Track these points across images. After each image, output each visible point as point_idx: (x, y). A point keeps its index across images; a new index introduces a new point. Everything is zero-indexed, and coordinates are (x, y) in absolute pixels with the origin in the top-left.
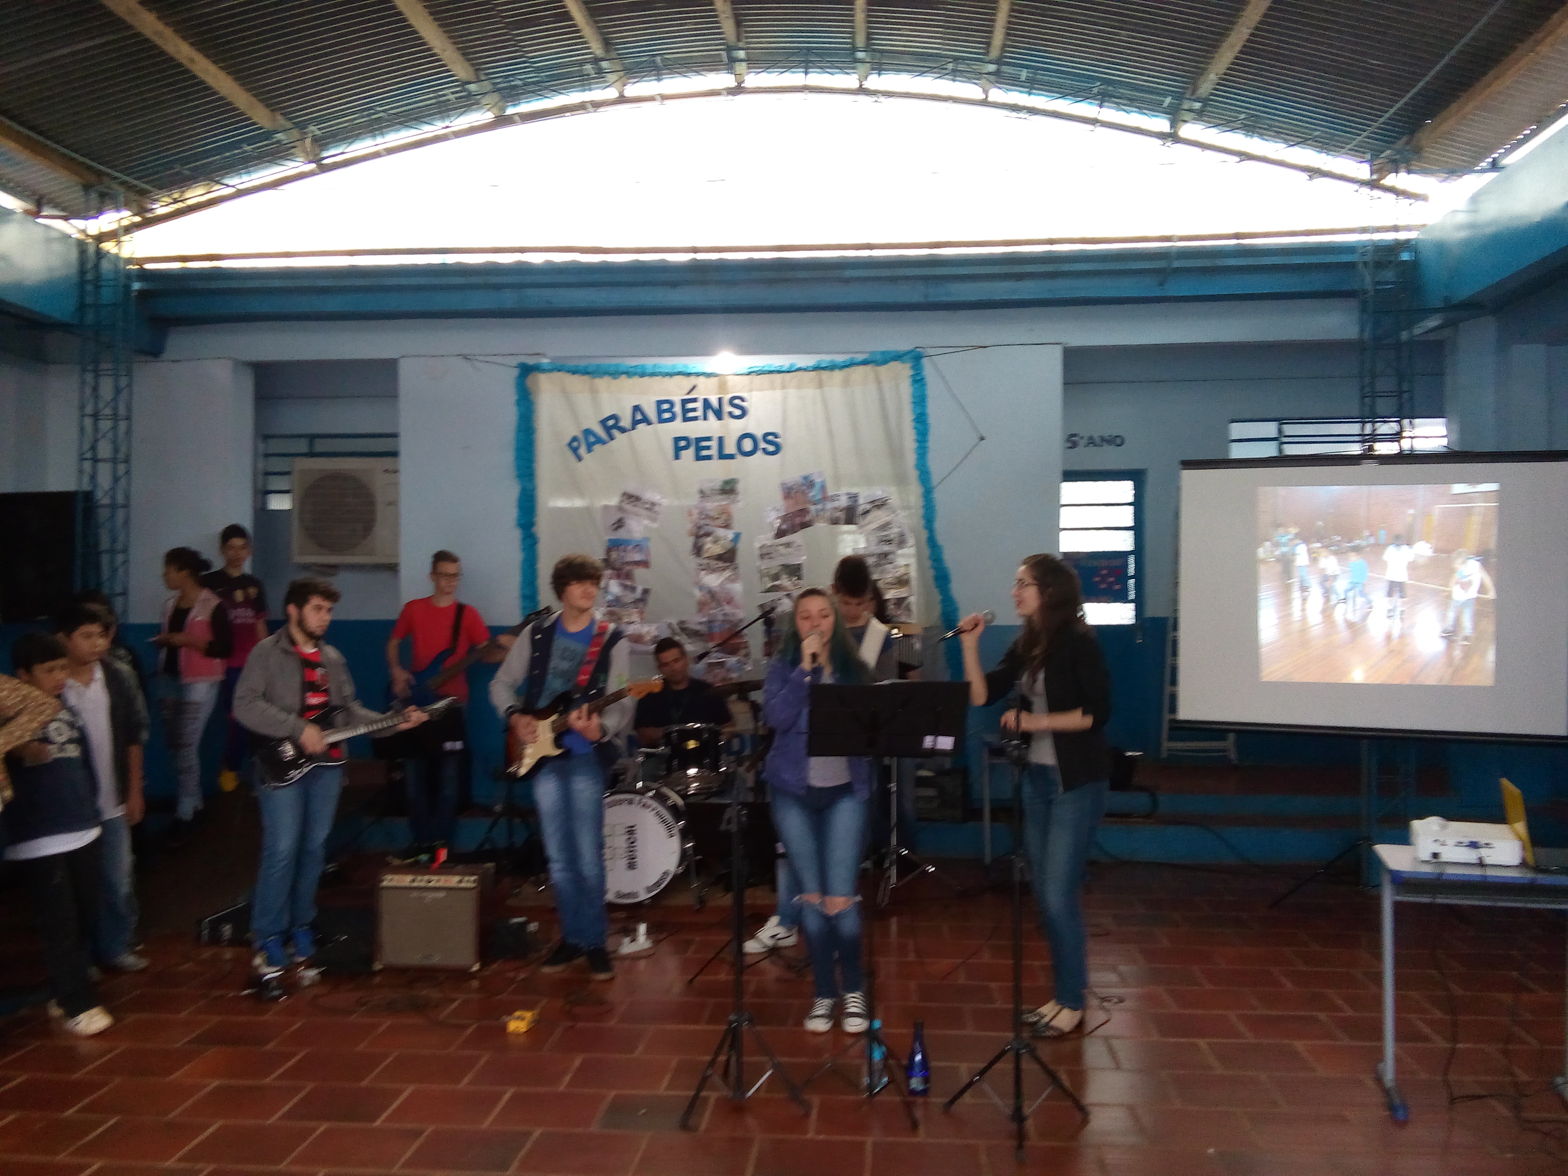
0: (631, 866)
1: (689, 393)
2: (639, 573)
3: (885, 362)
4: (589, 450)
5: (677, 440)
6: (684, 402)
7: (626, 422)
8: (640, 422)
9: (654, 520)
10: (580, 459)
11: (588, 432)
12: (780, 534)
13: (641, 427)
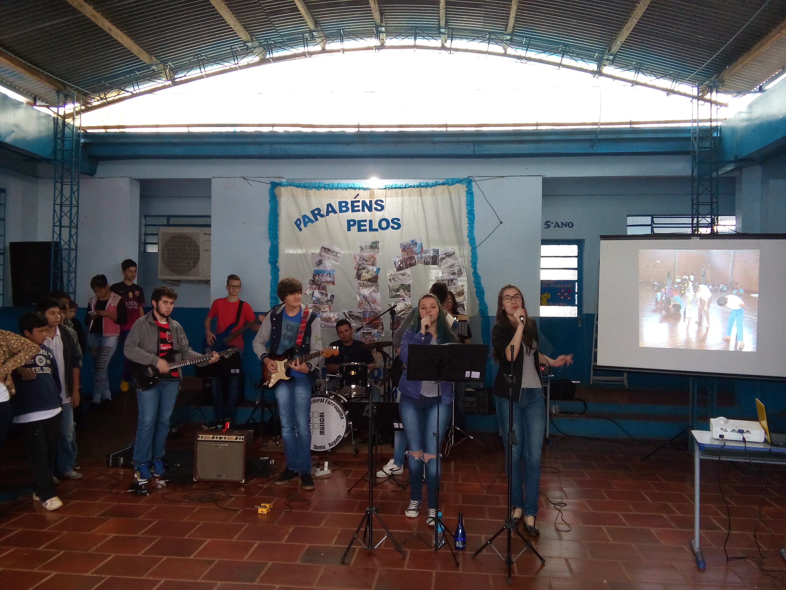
0: (322, 433)
1: (354, 198)
2: (330, 287)
3: (453, 184)
4: (305, 225)
5: (349, 221)
6: (353, 202)
7: (324, 212)
8: (331, 212)
9: (337, 261)
10: (301, 230)
11: (305, 217)
12: (400, 269)
13: (331, 214)
